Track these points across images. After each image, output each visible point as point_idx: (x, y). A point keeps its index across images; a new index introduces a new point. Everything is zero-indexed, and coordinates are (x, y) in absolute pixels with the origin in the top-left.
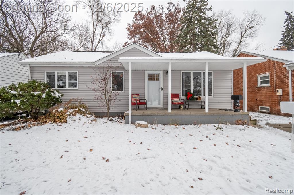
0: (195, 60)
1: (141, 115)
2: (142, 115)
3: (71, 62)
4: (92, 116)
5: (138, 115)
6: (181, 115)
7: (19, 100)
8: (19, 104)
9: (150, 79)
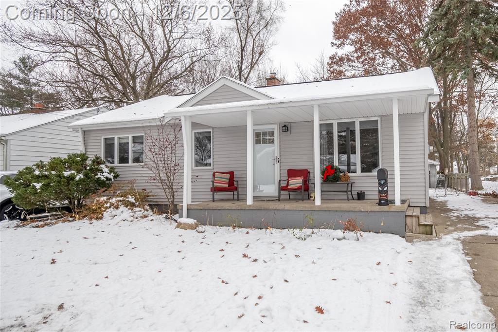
0: (284, 103)
1: (201, 208)
2: (203, 209)
3: (132, 120)
4: (142, 210)
5: (198, 209)
6: (268, 210)
7: (40, 184)
8: (39, 189)
9: (257, 142)
